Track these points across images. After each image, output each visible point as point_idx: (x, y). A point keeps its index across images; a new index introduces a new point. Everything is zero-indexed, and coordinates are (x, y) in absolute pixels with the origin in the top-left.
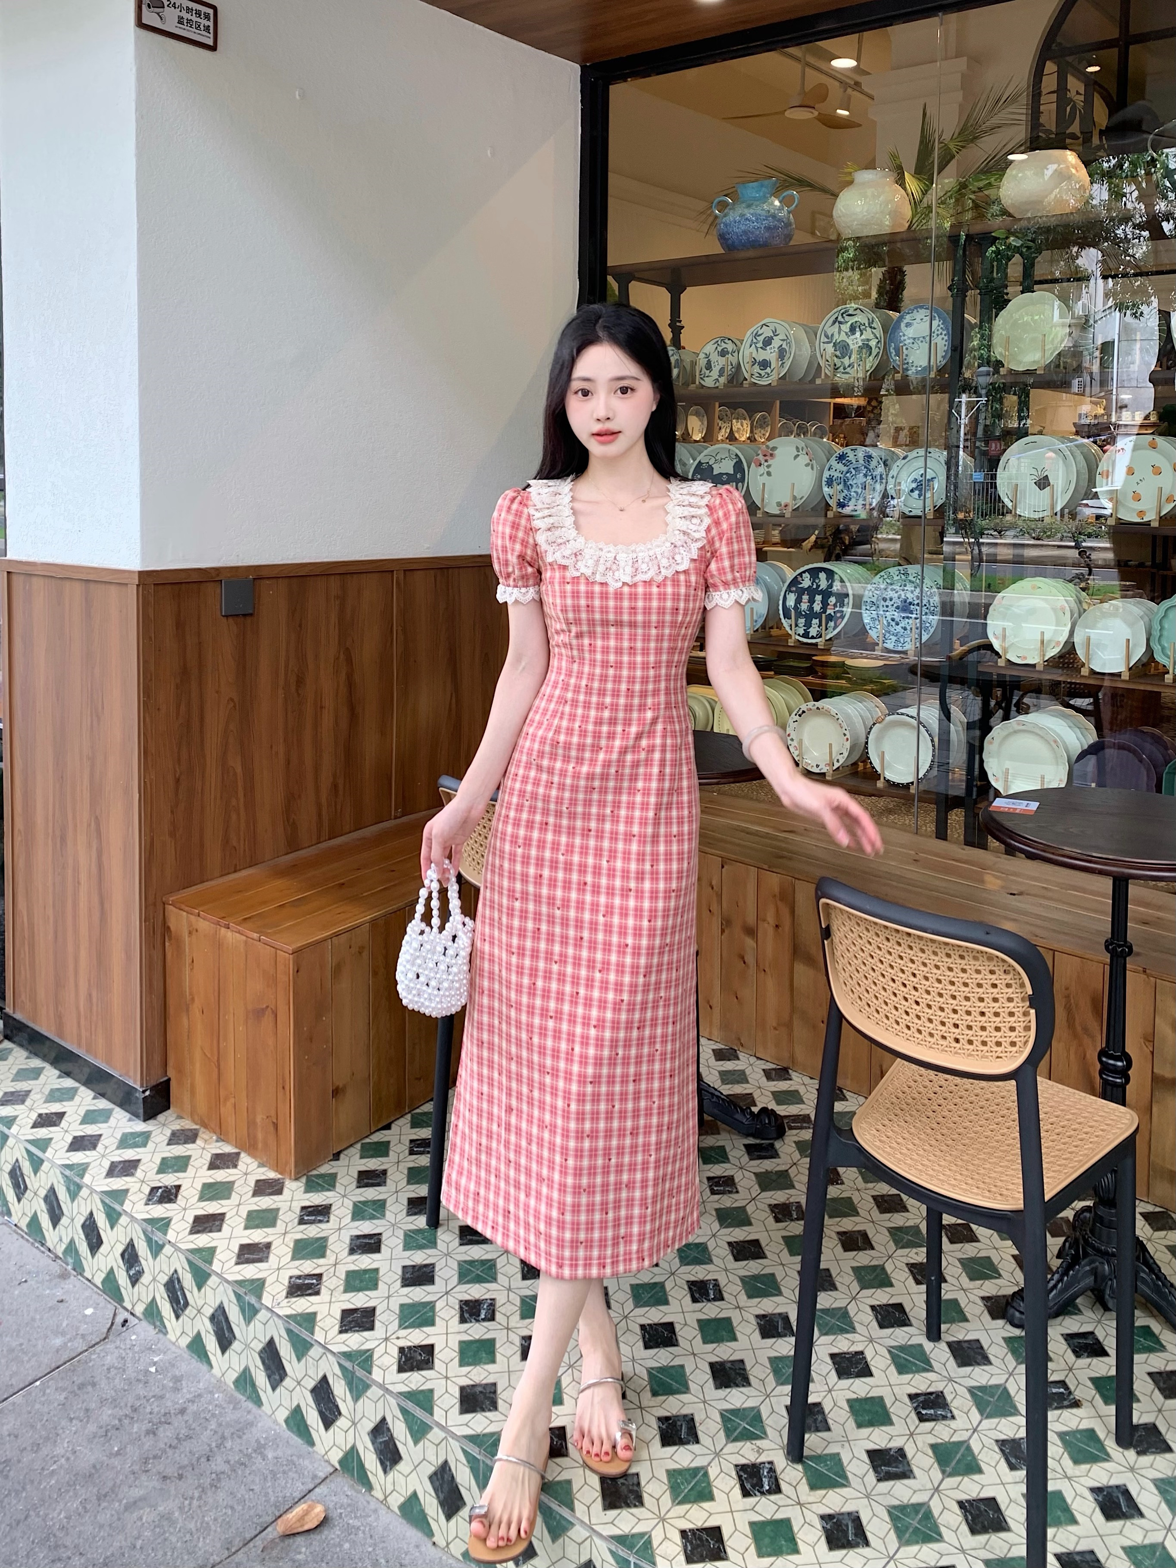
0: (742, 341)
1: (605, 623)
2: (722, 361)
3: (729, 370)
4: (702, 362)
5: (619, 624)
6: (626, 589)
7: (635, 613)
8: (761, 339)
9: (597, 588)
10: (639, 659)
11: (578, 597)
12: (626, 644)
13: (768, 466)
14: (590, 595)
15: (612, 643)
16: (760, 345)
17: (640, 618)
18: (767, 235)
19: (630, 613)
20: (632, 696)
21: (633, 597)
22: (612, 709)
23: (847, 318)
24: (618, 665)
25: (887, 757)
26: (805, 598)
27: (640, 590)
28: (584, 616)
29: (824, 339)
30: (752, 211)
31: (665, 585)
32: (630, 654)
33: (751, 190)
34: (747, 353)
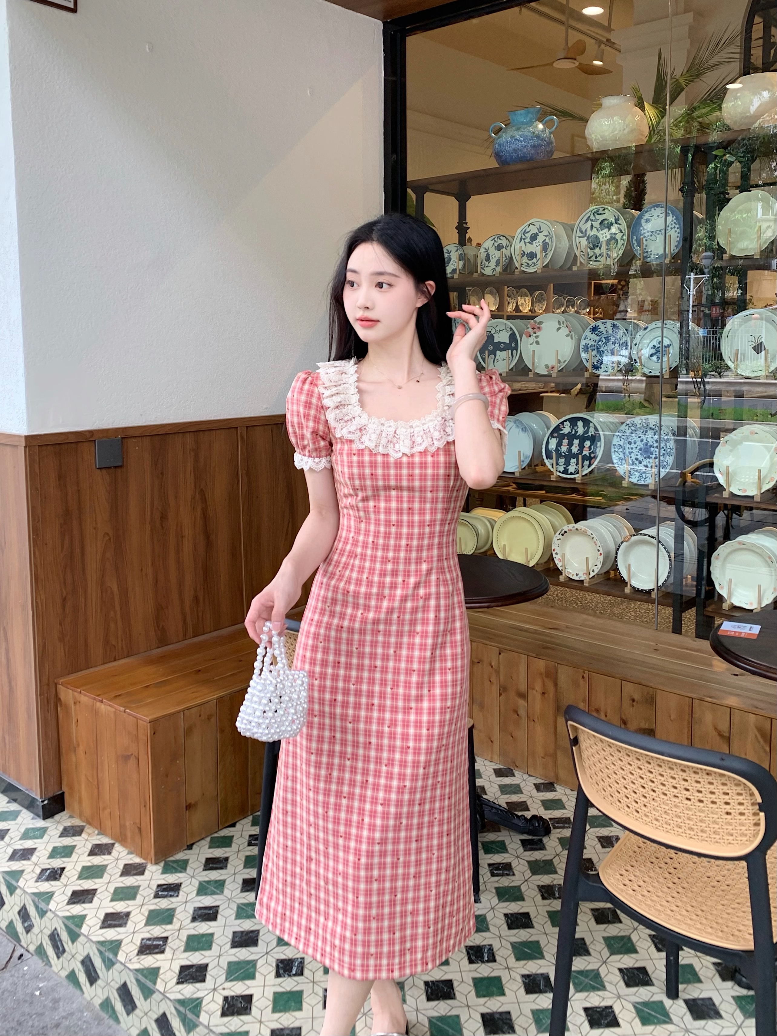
0: (513, 238)
1: (387, 488)
2: (498, 254)
3: (503, 261)
4: (482, 255)
5: (399, 488)
6: (405, 459)
7: (413, 480)
8: (528, 235)
9: (379, 459)
10: (416, 518)
11: (363, 467)
12: (405, 506)
13: (537, 337)
14: (373, 465)
15: (394, 505)
16: (528, 240)
17: (417, 484)
18: (533, 152)
19: (409, 480)
20: (411, 551)
21: (411, 465)
22: (394, 563)
23: (598, 217)
24: (399, 524)
25: (633, 569)
26: (565, 442)
27: (417, 459)
28: (368, 483)
29: (579, 234)
30: (520, 133)
31: (438, 455)
32: (409, 514)
33: (520, 116)
34: (517, 247)
